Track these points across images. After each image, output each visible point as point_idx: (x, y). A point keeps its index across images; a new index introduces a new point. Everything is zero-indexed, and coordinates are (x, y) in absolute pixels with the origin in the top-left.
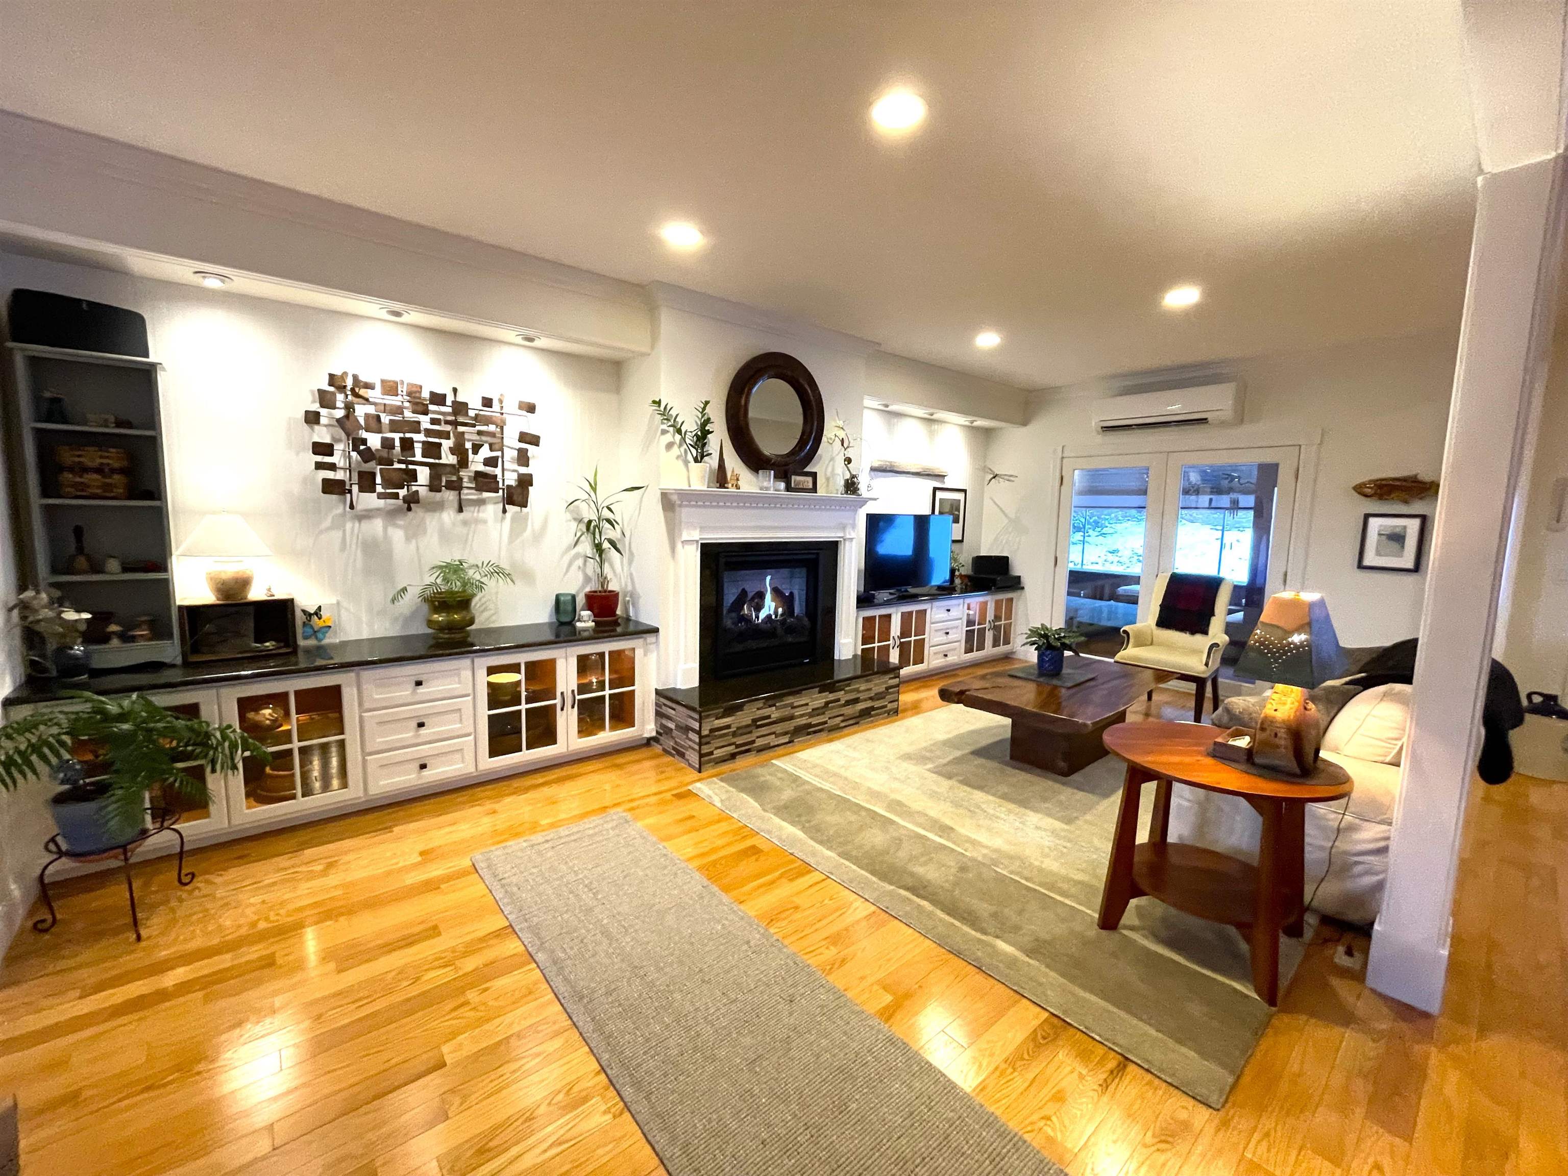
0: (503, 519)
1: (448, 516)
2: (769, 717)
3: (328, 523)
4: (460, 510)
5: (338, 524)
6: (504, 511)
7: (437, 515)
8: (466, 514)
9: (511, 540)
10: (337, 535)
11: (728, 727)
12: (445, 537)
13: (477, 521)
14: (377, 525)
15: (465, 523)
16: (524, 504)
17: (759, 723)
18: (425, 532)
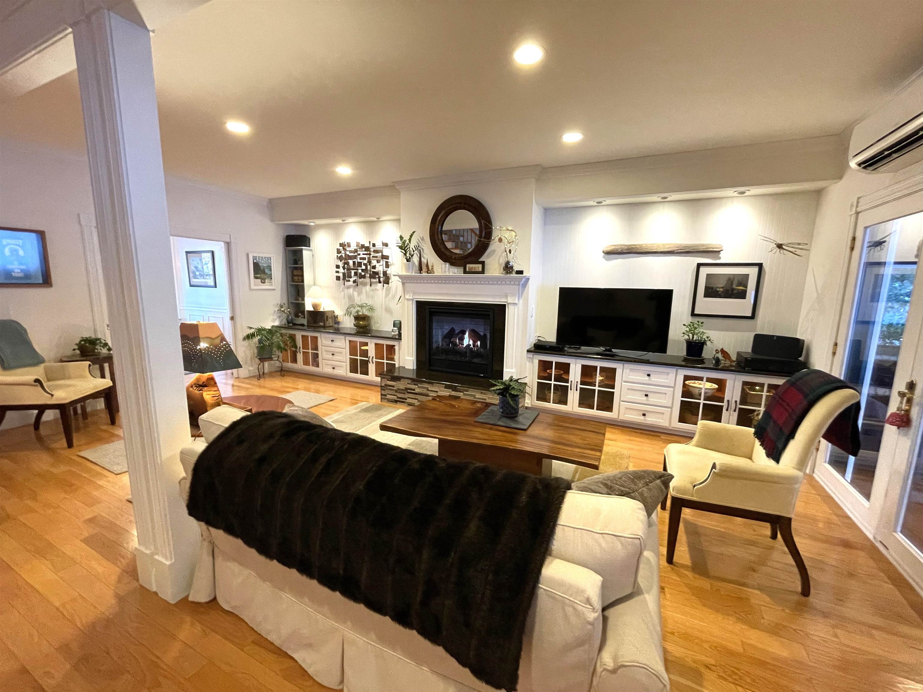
0: (383, 289)
1: (368, 287)
2: (414, 390)
3: (341, 290)
4: (371, 286)
5: (343, 291)
6: (383, 286)
7: (365, 287)
8: (373, 287)
9: (386, 298)
10: (343, 293)
11: (393, 386)
12: (367, 295)
13: (376, 290)
14: (351, 290)
15: (372, 290)
16: (388, 283)
17: (408, 391)
18: (362, 293)
